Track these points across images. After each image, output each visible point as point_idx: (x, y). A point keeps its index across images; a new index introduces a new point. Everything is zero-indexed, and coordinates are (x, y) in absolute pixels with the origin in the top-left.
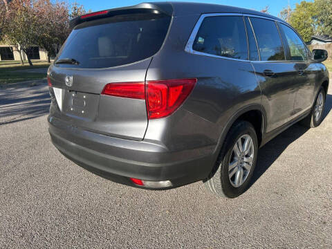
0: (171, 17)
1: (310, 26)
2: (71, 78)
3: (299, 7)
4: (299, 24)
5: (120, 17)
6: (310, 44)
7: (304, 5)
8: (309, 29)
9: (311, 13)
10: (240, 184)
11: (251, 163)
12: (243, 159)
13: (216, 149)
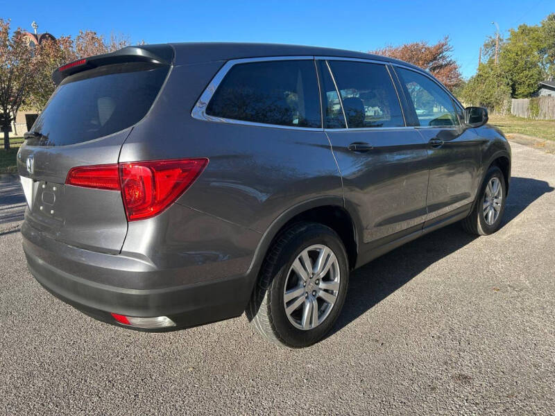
0: (170, 67)
1: (535, 65)
2: (32, 161)
3: (515, 35)
4: (516, 63)
5: (103, 68)
6: (538, 95)
7: (524, 31)
8: (534, 71)
9: (537, 44)
10: (313, 326)
11: (336, 292)
12: (318, 284)
13: (251, 266)
